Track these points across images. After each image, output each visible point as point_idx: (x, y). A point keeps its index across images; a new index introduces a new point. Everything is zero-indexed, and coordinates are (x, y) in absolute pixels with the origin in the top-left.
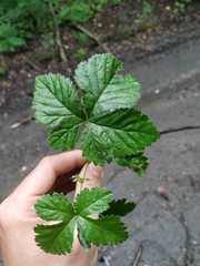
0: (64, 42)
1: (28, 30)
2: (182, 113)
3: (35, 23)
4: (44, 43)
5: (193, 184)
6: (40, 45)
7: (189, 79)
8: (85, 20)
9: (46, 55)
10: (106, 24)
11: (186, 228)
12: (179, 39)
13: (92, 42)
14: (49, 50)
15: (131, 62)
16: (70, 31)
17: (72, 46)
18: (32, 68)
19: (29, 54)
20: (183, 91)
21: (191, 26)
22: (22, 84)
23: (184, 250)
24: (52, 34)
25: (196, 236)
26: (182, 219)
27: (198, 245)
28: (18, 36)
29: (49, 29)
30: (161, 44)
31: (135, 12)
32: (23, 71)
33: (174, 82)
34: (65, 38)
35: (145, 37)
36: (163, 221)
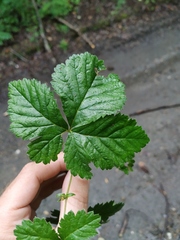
0: (47, 34)
1: (14, 25)
2: (157, 94)
3: (20, 18)
4: (29, 36)
5: (170, 158)
6: (25, 38)
7: (162, 64)
8: (66, 13)
9: (31, 46)
10: (85, 16)
11: (166, 197)
12: (151, 27)
13: (73, 33)
14: (34, 42)
15: (109, 50)
16: (52, 24)
17: (55, 38)
18: (19, 59)
19: (16, 47)
20: (157, 75)
21: (162, 15)
22: (11, 75)
23: (165, 216)
24: (36, 27)
25: (174, 203)
26: (162, 189)
27: (176, 211)
28: (5, 31)
29: (33, 23)
30: (136, 32)
31: (110, 4)
32: (11, 63)
33: (148, 66)
34: (48, 31)
35: (120, 27)
36: (145, 192)
